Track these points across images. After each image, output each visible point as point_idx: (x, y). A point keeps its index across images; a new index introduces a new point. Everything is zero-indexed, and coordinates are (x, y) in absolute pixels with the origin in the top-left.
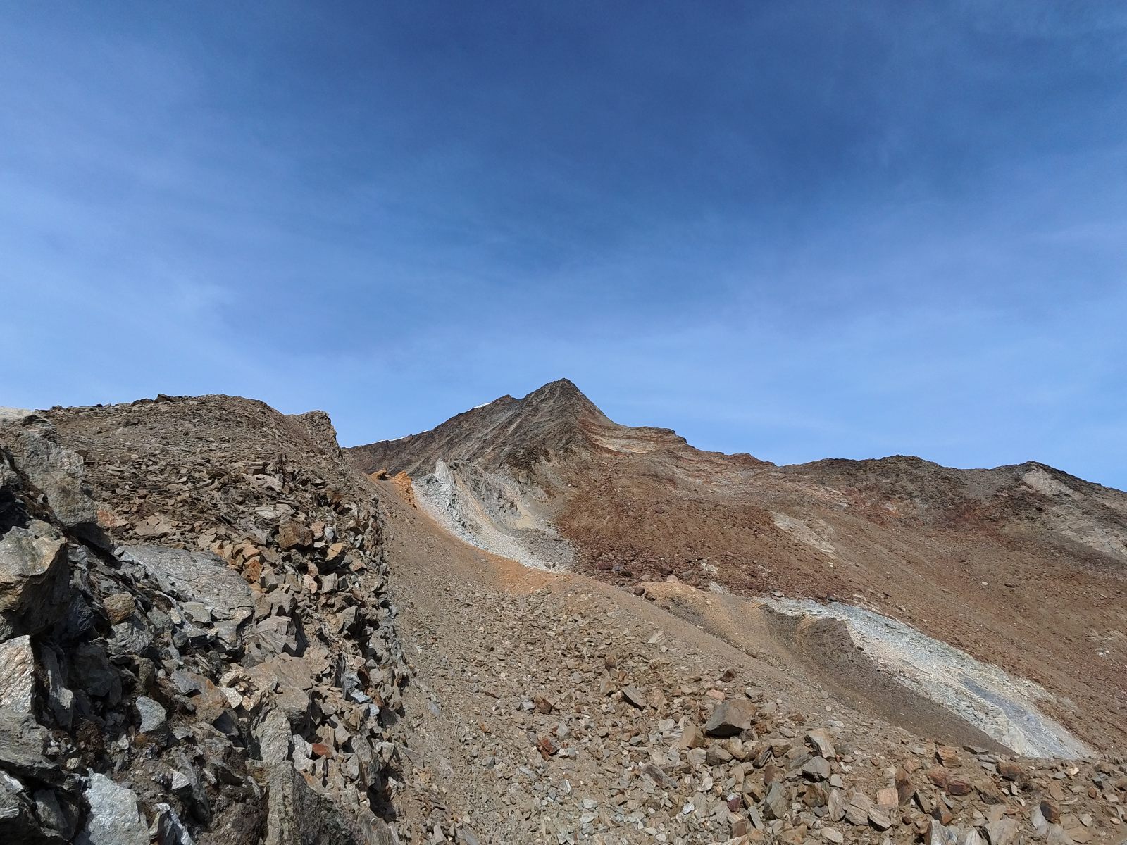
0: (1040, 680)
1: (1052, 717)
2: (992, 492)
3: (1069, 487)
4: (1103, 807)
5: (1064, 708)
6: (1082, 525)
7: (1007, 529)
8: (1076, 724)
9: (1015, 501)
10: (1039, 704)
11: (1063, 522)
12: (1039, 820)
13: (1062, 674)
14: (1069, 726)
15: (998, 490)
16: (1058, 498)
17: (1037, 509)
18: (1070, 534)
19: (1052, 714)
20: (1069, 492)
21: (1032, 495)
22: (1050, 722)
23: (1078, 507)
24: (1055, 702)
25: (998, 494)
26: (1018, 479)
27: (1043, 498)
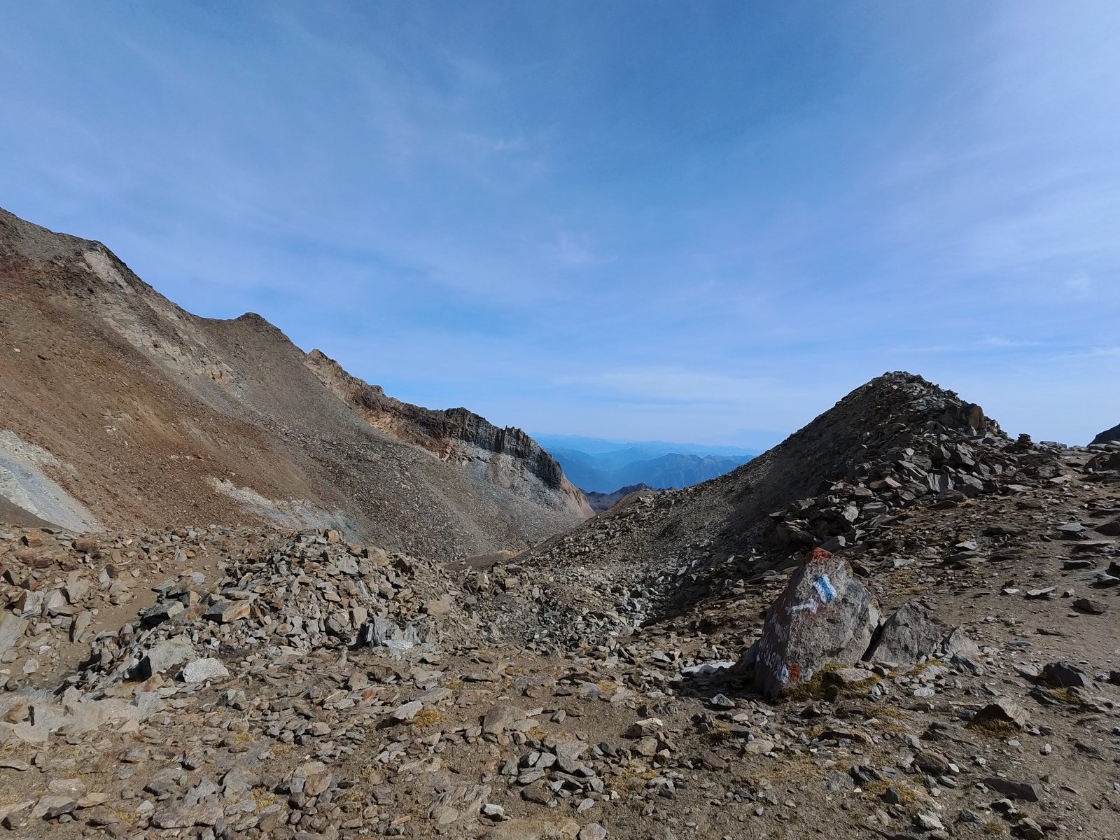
0: (51, 447)
1: (54, 480)
2: (48, 256)
3: (125, 279)
4: (147, 564)
5: (66, 472)
6: (125, 317)
7: (52, 300)
8: (73, 486)
9: (70, 275)
10: (45, 468)
11: (109, 309)
12: (104, 578)
13: (70, 443)
14: (66, 487)
15: (55, 258)
16: (111, 287)
17: (88, 290)
18: (112, 323)
19: (55, 477)
20: (124, 284)
21: (88, 274)
22: (52, 483)
23: (126, 300)
24: (59, 467)
25: (54, 261)
26: (79, 254)
27: (98, 281)
